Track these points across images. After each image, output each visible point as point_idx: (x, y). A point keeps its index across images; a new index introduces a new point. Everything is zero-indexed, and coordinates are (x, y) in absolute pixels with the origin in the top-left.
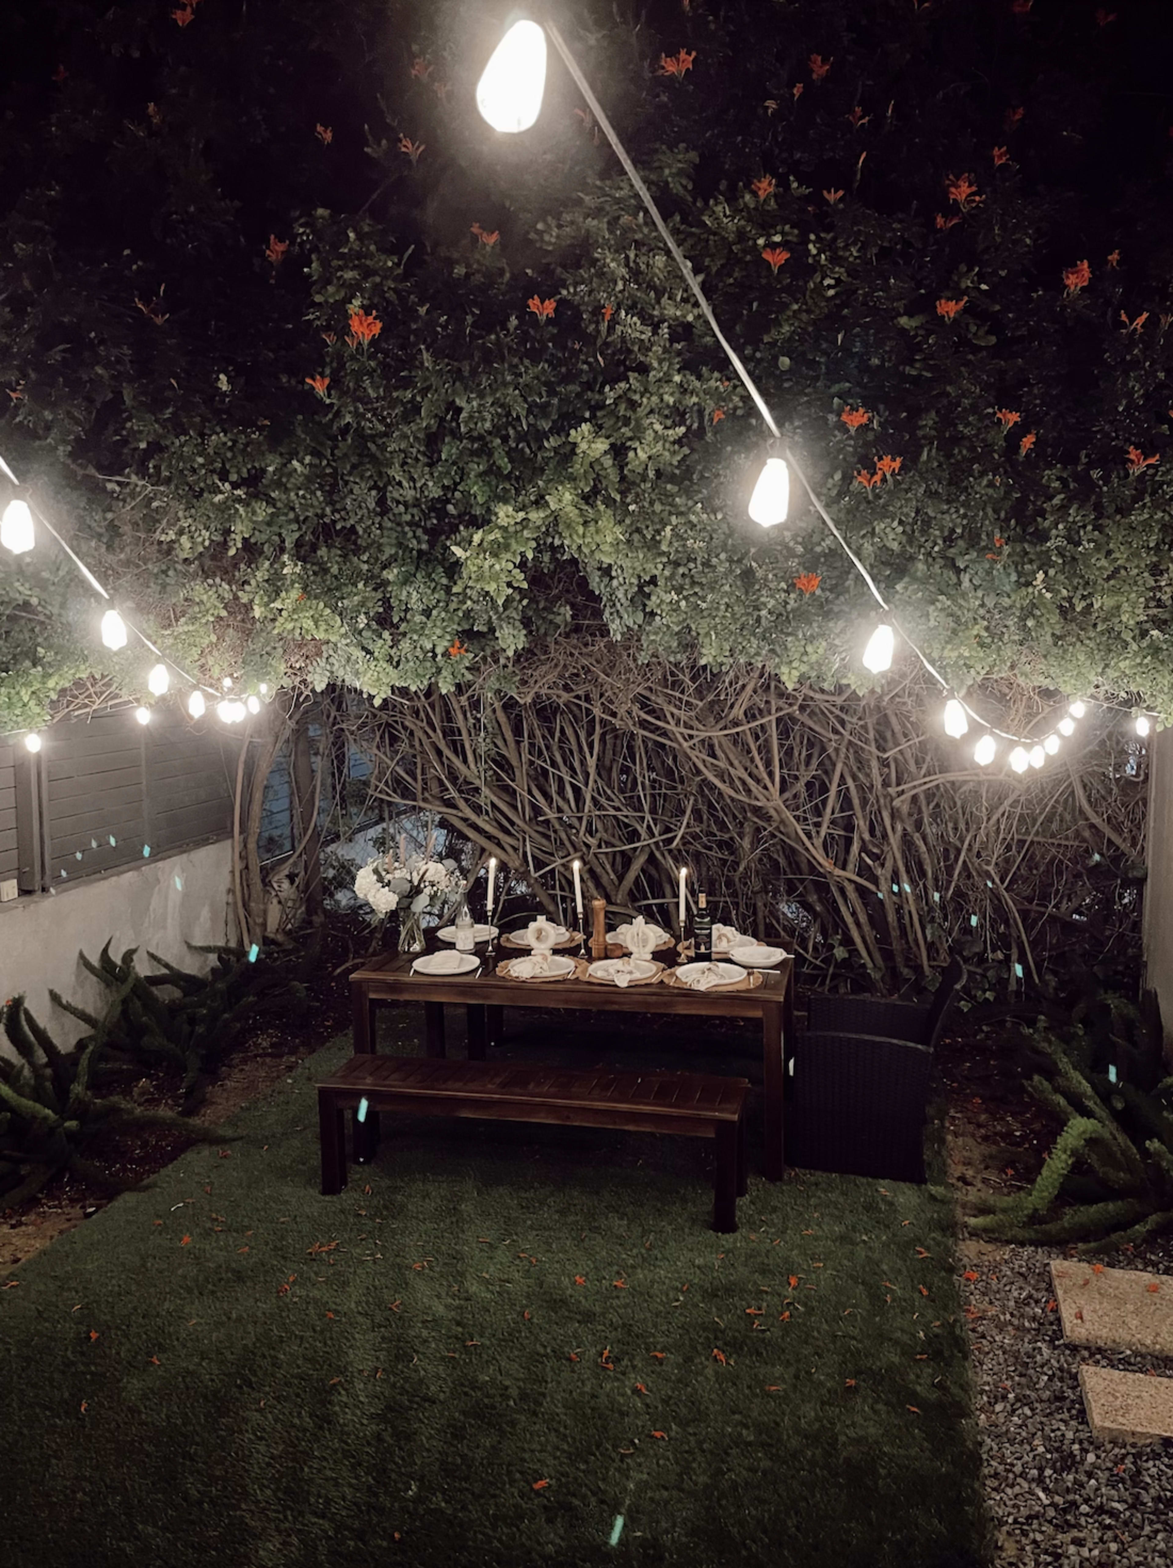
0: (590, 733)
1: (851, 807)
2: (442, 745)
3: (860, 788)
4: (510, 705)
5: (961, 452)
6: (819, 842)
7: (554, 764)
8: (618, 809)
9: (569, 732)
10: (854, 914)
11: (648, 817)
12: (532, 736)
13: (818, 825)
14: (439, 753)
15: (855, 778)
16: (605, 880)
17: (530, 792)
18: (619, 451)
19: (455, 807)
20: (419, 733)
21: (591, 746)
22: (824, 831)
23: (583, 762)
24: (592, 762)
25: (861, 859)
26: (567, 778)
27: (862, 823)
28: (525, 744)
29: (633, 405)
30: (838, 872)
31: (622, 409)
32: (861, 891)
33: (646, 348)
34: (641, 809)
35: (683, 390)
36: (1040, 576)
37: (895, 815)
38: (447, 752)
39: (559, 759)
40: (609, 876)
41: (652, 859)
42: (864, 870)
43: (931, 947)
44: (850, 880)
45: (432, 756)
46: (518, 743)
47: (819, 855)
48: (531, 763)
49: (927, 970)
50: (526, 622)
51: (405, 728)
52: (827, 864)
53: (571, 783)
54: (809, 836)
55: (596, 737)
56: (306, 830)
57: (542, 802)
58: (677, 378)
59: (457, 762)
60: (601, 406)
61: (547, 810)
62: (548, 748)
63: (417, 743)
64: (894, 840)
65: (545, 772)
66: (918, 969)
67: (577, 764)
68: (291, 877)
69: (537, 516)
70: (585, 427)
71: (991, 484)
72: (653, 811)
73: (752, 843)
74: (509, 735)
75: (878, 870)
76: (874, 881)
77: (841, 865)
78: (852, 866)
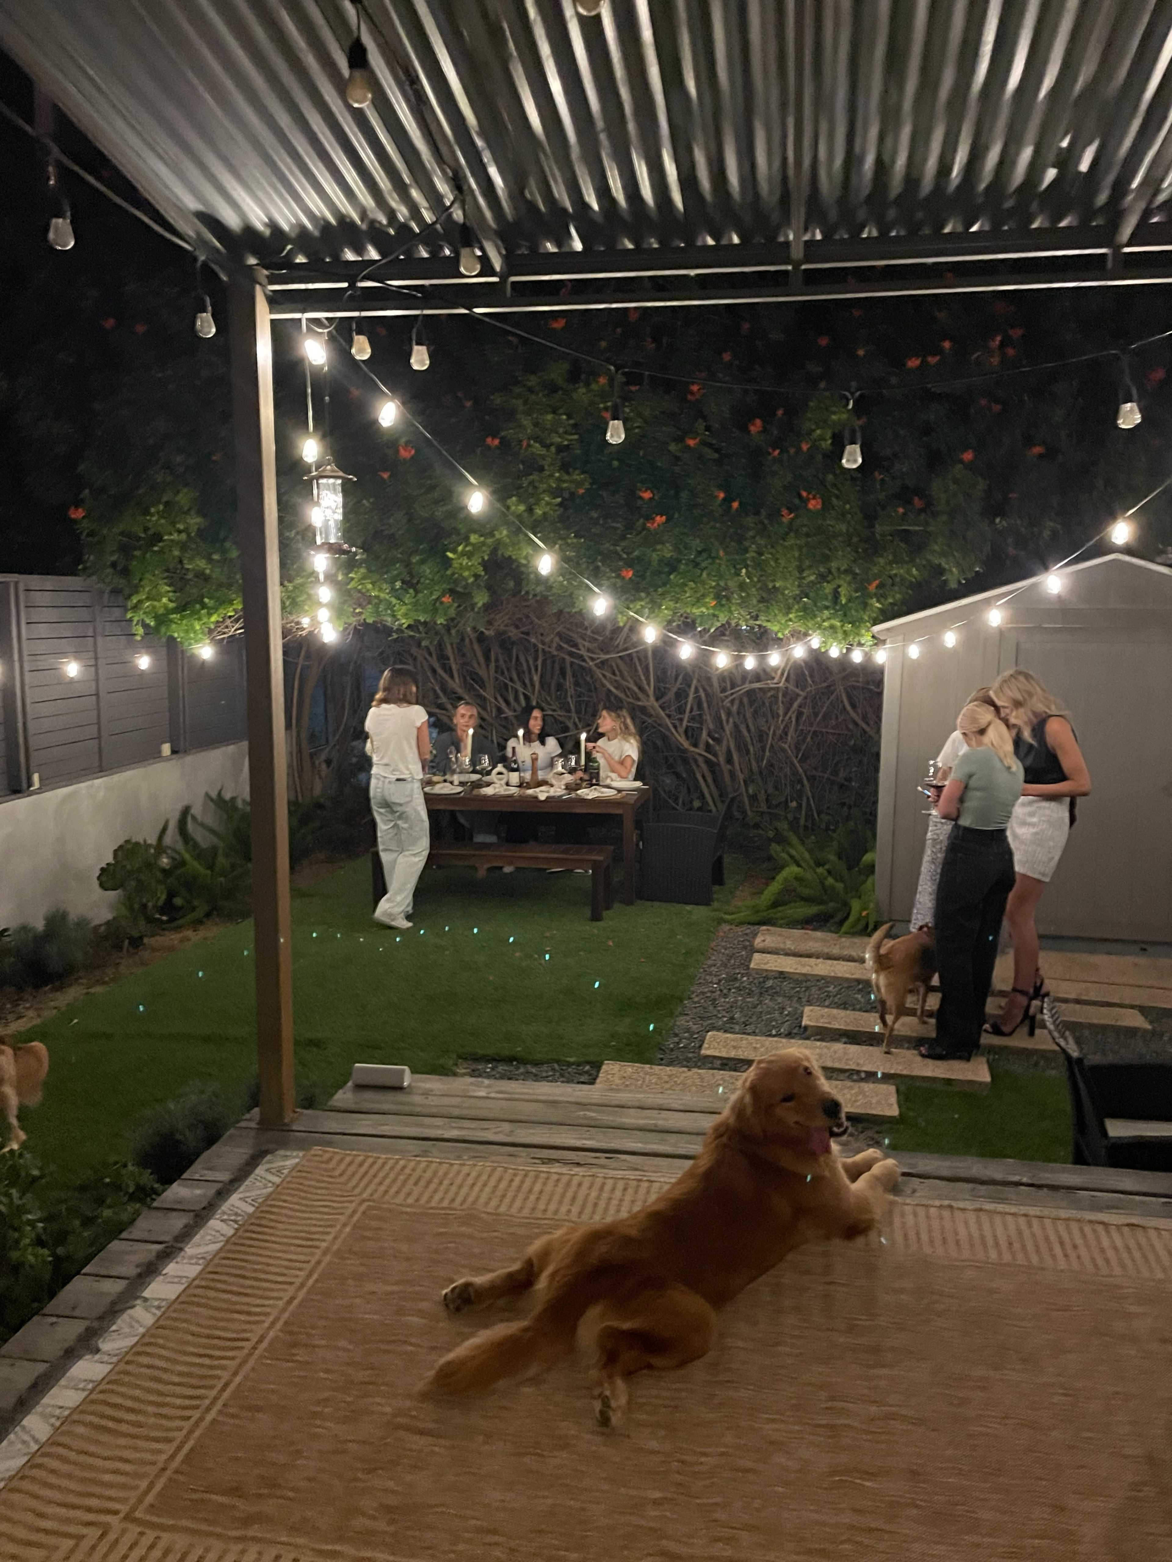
0: (536, 659)
1: (702, 708)
2: (436, 665)
3: (707, 695)
4: (481, 638)
5: (697, 512)
6: (681, 730)
7: (511, 680)
8: (554, 710)
9: (522, 659)
10: (704, 777)
11: (574, 715)
12: (497, 661)
13: (681, 720)
14: (434, 671)
15: (705, 690)
17: (496, 699)
18: (530, 510)
19: (445, 709)
20: (420, 658)
21: (536, 670)
22: (685, 723)
23: (531, 680)
24: (536, 678)
25: (707, 742)
26: (521, 690)
27: (708, 717)
28: (493, 665)
29: (535, 488)
30: (692, 749)
31: (530, 489)
32: (708, 761)
33: (543, 457)
34: (569, 711)
35: (559, 480)
36: (744, 571)
37: (729, 714)
38: (440, 671)
39: (515, 677)
42: (709, 748)
43: (753, 798)
44: (701, 755)
45: (429, 674)
46: (488, 666)
47: (682, 739)
48: (497, 679)
49: (749, 813)
50: (490, 588)
51: (412, 655)
52: (686, 744)
53: (524, 694)
54: (675, 727)
55: (540, 662)
56: (338, 728)
57: (503, 705)
58: (557, 475)
59: (446, 677)
60: (520, 487)
61: (506, 710)
62: (508, 669)
63: (419, 665)
64: (728, 728)
65: (506, 685)
66: (744, 813)
67: (527, 681)
68: (328, 762)
69: (490, 541)
70: (514, 499)
71: (714, 527)
72: (578, 712)
74: (482, 659)
75: (717, 748)
76: (715, 755)
77: (695, 745)
78: (702, 745)
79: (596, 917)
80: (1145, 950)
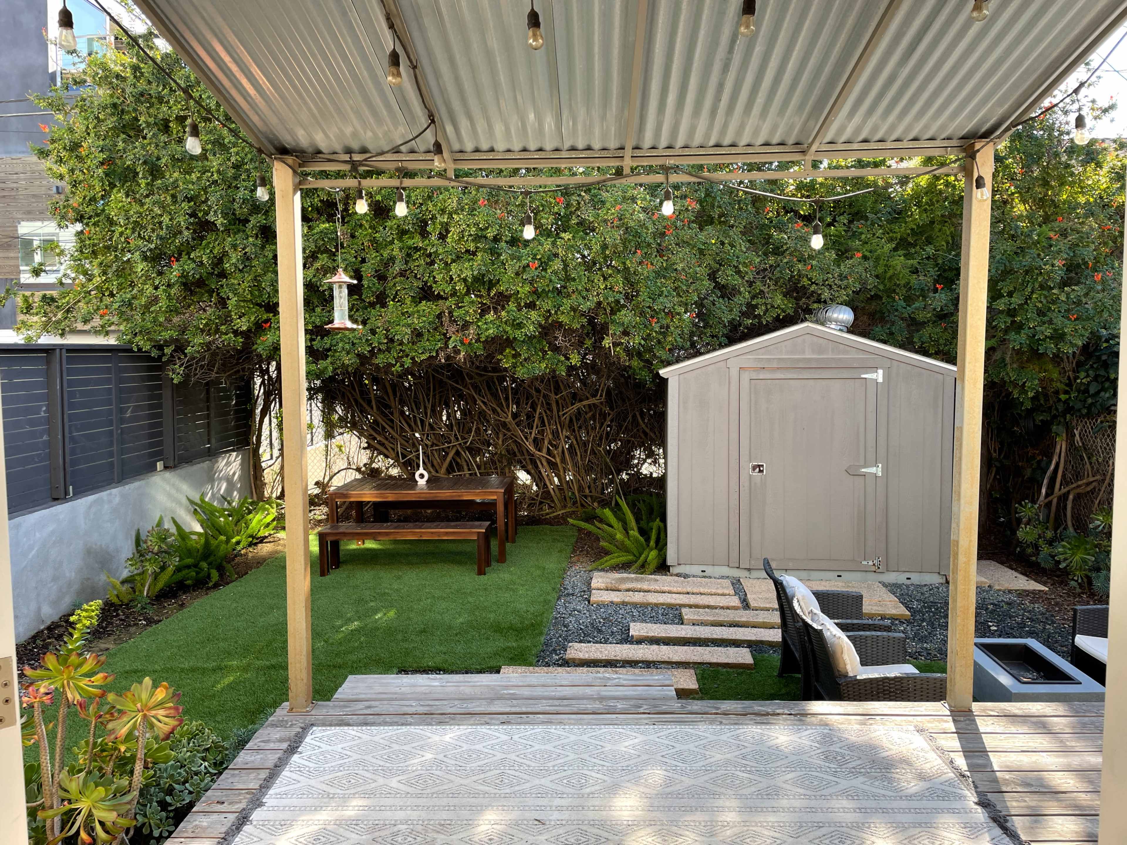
1: (545, 426)
2: (359, 399)
6: (531, 440)
11: (455, 431)
13: (531, 433)
15: (546, 412)
16: (435, 463)
20: (347, 394)
22: (533, 435)
25: (548, 448)
26: (418, 416)
27: (548, 430)
28: (398, 398)
30: (538, 453)
32: (549, 462)
34: (452, 430)
37: (563, 426)
38: (362, 403)
39: (413, 406)
40: (437, 461)
41: (458, 453)
42: (549, 452)
43: (580, 486)
44: (543, 457)
45: (354, 405)
46: (395, 398)
52: (532, 448)
54: (526, 438)
55: (431, 396)
57: (406, 426)
59: (366, 406)
61: (408, 430)
62: (409, 401)
67: (422, 409)
72: (458, 430)
73: (503, 441)
74: (391, 394)
75: (555, 452)
76: (554, 457)
77: (540, 450)
78: (545, 450)
79: (481, 572)
80: (840, 576)
